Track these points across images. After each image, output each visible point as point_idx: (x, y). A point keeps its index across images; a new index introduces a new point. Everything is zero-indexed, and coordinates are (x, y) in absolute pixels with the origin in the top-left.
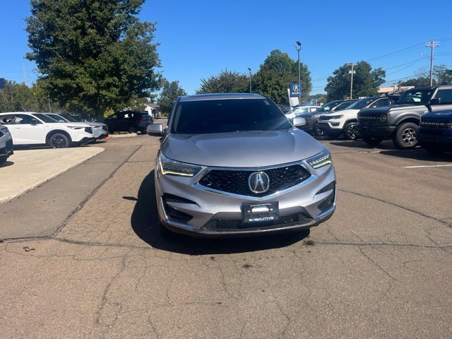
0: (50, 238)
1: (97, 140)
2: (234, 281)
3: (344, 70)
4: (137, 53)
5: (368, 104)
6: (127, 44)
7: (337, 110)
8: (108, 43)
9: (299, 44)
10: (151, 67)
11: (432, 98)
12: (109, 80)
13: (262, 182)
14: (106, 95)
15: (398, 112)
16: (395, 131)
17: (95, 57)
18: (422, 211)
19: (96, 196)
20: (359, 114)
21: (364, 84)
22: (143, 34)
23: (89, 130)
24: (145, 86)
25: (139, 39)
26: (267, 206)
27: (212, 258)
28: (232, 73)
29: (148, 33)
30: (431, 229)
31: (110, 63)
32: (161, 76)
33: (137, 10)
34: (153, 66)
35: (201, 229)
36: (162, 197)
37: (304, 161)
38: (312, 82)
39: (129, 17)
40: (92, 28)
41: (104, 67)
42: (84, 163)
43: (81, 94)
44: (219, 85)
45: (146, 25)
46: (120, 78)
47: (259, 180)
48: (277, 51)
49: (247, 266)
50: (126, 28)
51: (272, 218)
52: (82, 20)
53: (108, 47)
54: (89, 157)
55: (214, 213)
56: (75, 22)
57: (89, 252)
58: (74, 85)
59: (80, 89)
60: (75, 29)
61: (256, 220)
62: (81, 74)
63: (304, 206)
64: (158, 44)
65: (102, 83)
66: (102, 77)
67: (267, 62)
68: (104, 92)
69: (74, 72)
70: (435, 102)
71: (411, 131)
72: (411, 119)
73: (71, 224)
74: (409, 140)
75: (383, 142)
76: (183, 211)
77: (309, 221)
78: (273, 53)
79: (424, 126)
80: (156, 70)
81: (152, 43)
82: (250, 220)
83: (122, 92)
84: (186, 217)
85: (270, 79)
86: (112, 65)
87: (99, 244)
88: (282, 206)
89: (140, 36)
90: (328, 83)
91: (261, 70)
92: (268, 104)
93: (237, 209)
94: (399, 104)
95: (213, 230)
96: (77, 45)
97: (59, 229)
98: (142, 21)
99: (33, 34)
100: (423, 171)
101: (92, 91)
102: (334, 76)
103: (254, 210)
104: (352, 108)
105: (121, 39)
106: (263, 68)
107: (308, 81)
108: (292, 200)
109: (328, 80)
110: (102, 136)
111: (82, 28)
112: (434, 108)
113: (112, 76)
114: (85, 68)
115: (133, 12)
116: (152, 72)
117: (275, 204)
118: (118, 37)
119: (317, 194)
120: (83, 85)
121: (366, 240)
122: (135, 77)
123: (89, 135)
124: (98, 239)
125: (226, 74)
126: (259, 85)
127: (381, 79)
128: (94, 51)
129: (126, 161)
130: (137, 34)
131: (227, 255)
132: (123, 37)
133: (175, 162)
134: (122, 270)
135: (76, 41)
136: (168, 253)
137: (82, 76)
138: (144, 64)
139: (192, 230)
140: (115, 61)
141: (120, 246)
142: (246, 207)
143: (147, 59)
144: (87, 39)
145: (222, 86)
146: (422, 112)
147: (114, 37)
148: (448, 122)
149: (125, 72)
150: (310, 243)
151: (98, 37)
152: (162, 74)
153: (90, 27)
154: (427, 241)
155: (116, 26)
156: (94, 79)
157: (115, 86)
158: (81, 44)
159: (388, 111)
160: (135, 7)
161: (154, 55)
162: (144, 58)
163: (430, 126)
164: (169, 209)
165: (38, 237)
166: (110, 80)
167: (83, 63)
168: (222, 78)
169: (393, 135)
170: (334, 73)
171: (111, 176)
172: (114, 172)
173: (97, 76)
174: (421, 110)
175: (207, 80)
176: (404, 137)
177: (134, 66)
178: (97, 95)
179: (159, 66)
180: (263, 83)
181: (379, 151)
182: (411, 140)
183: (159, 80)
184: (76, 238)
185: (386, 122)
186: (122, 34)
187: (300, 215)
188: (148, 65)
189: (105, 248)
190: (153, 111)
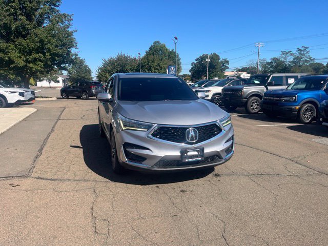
0: (27, 177)
1: (27, 102)
2: (178, 201)
3: (203, 58)
4: (59, 37)
5: (227, 83)
6: (51, 29)
7: (205, 86)
8: (35, 28)
9: (176, 39)
10: (69, 48)
11: (269, 81)
12: (35, 56)
13: (194, 135)
14: (33, 68)
15: (248, 90)
16: (247, 102)
17: (24, 37)
18: (277, 153)
19: (48, 145)
20: (223, 90)
21: (215, 69)
22: (62, 22)
23: (21, 94)
24: (64, 62)
25: (59, 25)
26: (197, 151)
27: (157, 187)
28: (126, 56)
29: (67, 22)
30: (286, 165)
31: (37, 42)
32: (77, 55)
33: (58, 4)
34: (71, 47)
35: (153, 167)
36: (123, 145)
37: (218, 121)
38: (181, 65)
39: (52, 8)
40: (22, 15)
41: (32, 45)
42: (25, 120)
43: (12, 66)
44: (116, 64)
45: (65, 16)
46: (44, 54)
47: (192, 133)
48: (158, 42)
49: (183, 191)
50: (49, 17)
51: (200, 159)
52: (15, 9)
53: (36, 31)
54: (27, 116)
55: (162, 156)
56: (9, 10)
57: (64, 186)
58: (7, 58)
59: (11, 61)
60: (9, 15)
61: (190, 160)
62: (12, 49)
63: (219, 151)
64: (75, 31)
65: (30, 58)
66: (30, 53)
67: (150, 49)
68: (31, 65)
69: (7, 48)
70: (270, 84)
71: (256, 102)
72: (256, 95)
73: (38, 166)
74: (255, 108)
75: (238, 108)
76: (140, 155)
77: (221, 161)
78: (155, 43)
79: (266, 99)
80: (73, 50)
81: (69, 30)
82: (186, 160)
83: (46, 66)
84: (141, 159)
85: (153, 62)
86: (38, 44)
87: (69, 180)
88: (206, 151)
89: (60, 24)
90: (191, 67)
91: (147, 55)
92: (181, 82)
93: (177, 153)
94: (247, 84)
95: (161, 168)
96: (10, 28)
97: (31, 170)
98: (62, 13)
100: (268, 128)
101: (22, 64)
102: (196, 62)
103: (189, 154)
104: (216, 86)
105: (45, 25)
106: (148, 54)
107: (179, 65)
108: (212, 147)
109: (192, 64)
110: (31, 99)
111: (15, 14)
112: (270, 88)
113: (38, 52)
114: (16, 46)
115: (54, 5)
116: (70, 52)
117: (203, 150)
118: (42, 23)
119: (226, 142)
120: (14, 58)
121: (251, 172)
122: (58, 55)
123: (22, 98)
124: (66, 176)
125: (121, 56)
126: (145, 65)
127: (226, 66)
128: (24, 33)
129: (59, 119)
130: (58, 22)
131: (167, 184)
132: (46, 24)
133: (133, 121)
134: (97, 198)
135: (10, 24)
136: (125, 185)
137: (14, 51)
138: (64, 45)
139: (146, 168)
140: (41, 41)
141: (85, 181)
142: (183, 152)
143: (66, 42)
144: (18, 23)
145: (118, 64)
146: (262, 91)
147: (40, 23)
148: (281, 97)
149: (49, 50)
150: (217, 175)
151: (27, 22)
152: (78, 54)
153: (21, 14)
154: (287, 172)
155: (41, 16)
156: (23, 54)
157: (40, 61)
158: (14, 27)
159: (242, 89)
160: (57, 2)
161: (72, 39)
162: (65, 41)
163: (270, 100)
164: (128, 154)
165: (17, 177)
166: (37, 56)
167: (14, 42)
168: (118, 59)
169: (245, 105)
170: (196, 60)
171: (53, 130)
172: (53, 127)
173: (26, 52)
174: (262, 88)
175: (107, 60)
176: (252, 106)
177: (57, 46)
178: (25, 66)
179: (76, 48)
180: (148, 64)
181: (237, 115)
182: (256, 108)
183: (76, 58)
184: (48, 176)
185: (241, 96)
186: (46, 21)
187: (216, 157)
188: (67, 46)
189: (75, 183)
190: (64, 81)
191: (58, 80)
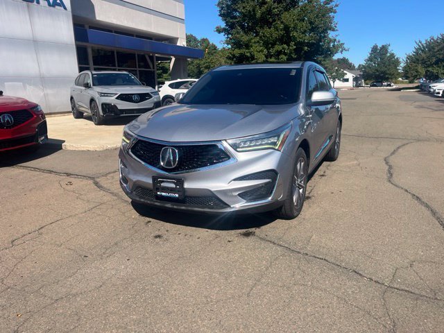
0: (93, 179)
12: (278, 47)
13: (172, 158)
17: (269, 24)
26: (175, 183)
27: (149, 222)
31: (281, 31)
37: (224, 142)
41: (275, 35)
46: (289, 45)
47: (170, 155)
49: (158, 236)
51: (177, 195)
55: (134, 180)
57: (93, 194)
58: (248, 54)
61: (163, 194)
62: (255, 43)
63: (213, 190)
64: (337, 6)
65: (273, 51)
66: (273, 45)
69: (249, 41)
77: (225, 208)
81: (331, 5)
82: (158, 193)
86: (282, 33)
87: (107, 191)
88: (188, 185)
93: (149, 180)
96: (255, 16)
97: (108, 174)
99: (222, 8)
101: (262, 59)
103: (163, 184)
105: (300, 4)
113: (281, 43)
116: (326, 37)
117: (181, 182)
119: (235, 180)
120: (255, 53)
122: (305, 44)
124: (113, 186)
128: (270, 20)
132: (302, 2)
134: (84, 212)
135: (254, 11)
137: (256, 45)
140: (286, 28)
144: (264, 8)
149: (294, 39)
150: (249, 234)
156: (266, 48)
157: (284, 53)
158: (258, 14)
179: (334, 30)
184: (104, 183)
190: (355, 79)
191: (346, 77)
